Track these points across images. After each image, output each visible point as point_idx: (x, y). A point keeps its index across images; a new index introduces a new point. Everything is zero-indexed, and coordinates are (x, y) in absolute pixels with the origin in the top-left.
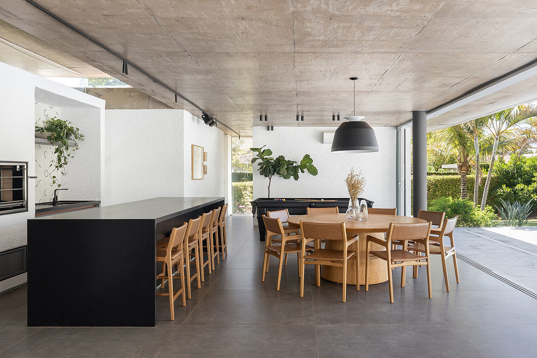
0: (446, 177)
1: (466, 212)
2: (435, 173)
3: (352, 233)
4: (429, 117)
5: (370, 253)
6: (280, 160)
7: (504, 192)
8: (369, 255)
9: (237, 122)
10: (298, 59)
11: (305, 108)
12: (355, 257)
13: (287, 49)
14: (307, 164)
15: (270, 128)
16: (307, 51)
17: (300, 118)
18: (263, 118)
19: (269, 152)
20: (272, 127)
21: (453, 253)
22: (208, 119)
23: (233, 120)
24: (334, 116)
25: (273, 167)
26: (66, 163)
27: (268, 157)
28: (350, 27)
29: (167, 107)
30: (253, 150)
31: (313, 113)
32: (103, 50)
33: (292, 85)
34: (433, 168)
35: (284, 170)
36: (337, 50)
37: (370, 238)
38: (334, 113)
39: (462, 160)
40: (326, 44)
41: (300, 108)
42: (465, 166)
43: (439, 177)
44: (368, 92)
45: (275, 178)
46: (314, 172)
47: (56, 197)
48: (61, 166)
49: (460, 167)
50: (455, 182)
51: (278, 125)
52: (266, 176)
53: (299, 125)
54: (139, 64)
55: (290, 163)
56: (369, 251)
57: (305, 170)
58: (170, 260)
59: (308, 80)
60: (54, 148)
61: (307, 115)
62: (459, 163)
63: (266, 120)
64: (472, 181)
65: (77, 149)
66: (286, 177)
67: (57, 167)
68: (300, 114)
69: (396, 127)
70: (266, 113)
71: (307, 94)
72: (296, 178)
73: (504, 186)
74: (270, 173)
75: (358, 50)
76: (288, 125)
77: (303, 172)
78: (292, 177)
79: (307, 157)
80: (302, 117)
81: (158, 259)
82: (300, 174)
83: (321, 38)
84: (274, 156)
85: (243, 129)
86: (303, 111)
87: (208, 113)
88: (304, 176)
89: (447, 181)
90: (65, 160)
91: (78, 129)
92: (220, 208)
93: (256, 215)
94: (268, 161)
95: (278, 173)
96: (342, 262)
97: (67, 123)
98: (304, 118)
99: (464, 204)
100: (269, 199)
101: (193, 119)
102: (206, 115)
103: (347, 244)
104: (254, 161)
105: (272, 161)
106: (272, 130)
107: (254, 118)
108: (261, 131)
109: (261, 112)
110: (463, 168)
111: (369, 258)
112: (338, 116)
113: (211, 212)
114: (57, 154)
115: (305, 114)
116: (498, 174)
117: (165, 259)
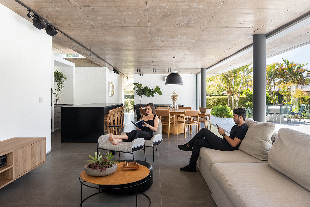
0: (222, 97)
1: (226, 111)
2: (218, 96)
3: (172, 114)
4: (208, 71)
5: (179, 121)
6: (146, 88)
7: (249, 104)
8: (178, 122)
9: (127, 72)
10: (153, 51)
11: (156, 67)
12: (173, 123)
13: (149, 49)
14: (158, 90)
15: (141, 74)
16: (156, 49)
17: (154, 70)
18: (139, 70)
19: (141, 85)
20: (142, 74)
21: (210, 122)
22: (116, 71)
23: (125, 71)
24: (168, 70)
25: (143, 91)
26: (62, 89)
27: (140, 87)
28: (169, 43)
29: (99, 66)
30: (134, 84)
31: (160, 69)
32: (84, 48)
33: (151, 59)
34: (217, 93)
35: (147, 93)
36: (166, 49)
37: (178, 116)
38: (168, 69)
39: (229, 89)
40: (161, 47)
41: (154, 67)
42: (230, 92)
43: (219, 97)
44: (181, 61)
45: (144, 96)
46: (160, 93)
47: (57, 103)
48: (60, 90)
49: (228, 92)
50: (226, 100)
51: (144, 73)
52: (139, 95)
53: (154, 73)
54: (95, 52)
55: (150, 90)
56: (178, 121)
57: (157, 93)
58: (108, 121)
59: (157, 57)
60: (57, 83)
61: (157, 69)
62: (227, 91)
63: (140, 71)
64: (231, 98)
65: (64, 83)
66: (148, 96)
67: (58, 90)
68: (154, 69)
69: (196, 74)
70: (140, 68)
71: (157, 62)
72: (153, 96)
73: (249, 101)
74: (141, 94)
75: (174, 49)
76: (150, 73)
77: (155, 94)
78: (151, 96)
79: (157, 87)
80: (155, 70)
81: (105, 121)
82: (154, 94)
83: (160, 46)
84: (143, 87)
85: (129, 75)
86: (155, 68)
87: (116, 69)
88: (156, 95)
89: (223, 99)
90: (61, 88)
91: (64, 75)
92: (122, 107)
93: (136, 111)
94: (140, 89)
95: (145, 94)
96: (168, 124)
97: (61, 73)
98: (156, 71)
99: (225, 108)
100: (141, 105)
101: (109, 71)
102: (115, 69)
103: (170, 117)
104: (134, 89)
105: (142, 89)
106: (142, 75)
107: (134, 70)
108: (137, 75)
109: (138, 68)
110: (229, 93)
111: (178, 123)
112: (170, 70)
113: (120, 107)
114: (58, 85)
115: (156, 69)
116: (246, 96)
117: (107, 121)
